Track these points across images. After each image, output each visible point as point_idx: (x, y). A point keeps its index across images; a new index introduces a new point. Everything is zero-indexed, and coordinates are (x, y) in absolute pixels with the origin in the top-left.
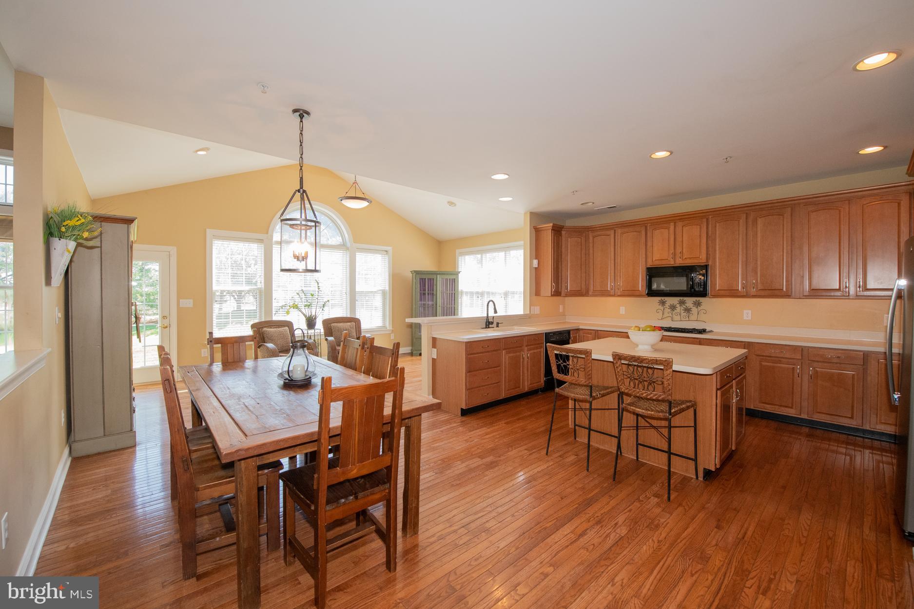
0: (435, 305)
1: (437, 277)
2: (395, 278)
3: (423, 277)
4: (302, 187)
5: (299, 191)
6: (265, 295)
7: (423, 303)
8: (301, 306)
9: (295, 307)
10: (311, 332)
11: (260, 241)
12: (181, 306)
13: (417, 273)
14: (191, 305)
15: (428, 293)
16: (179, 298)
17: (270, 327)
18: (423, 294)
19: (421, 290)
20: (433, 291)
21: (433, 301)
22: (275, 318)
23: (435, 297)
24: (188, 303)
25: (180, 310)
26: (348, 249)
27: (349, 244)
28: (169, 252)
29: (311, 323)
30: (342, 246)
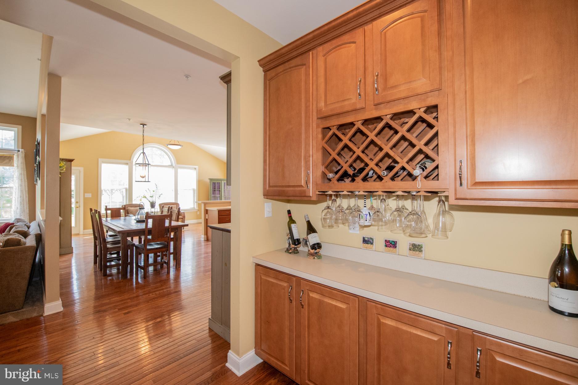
0: (220, 196)
1: (222, 182)
2: (200, 182)
3: (214, 182)
4: (143, 152)
5: (142, 153)
6: (129, 191)
7: (214, 195)
8: (148, 197)
9: (145, 197)
10: (153, 210)
11: (127, 164)
12: (85, 197)
13: (211, 180)
14: (91, 196)
15: (217, 190)
16: (85, 192)
17: (132, 207)
18: (214, 191)
19: (213, 189)
20: (220, 189)
21: (220, 194)
22: (134, 203)
23: (220, 192)
24: (89, 195)
25: (85, 199)
26: (174, 167)
27: (174, 165)
28: (80, 170)
29: (153, 205)
30: (171, 166)
